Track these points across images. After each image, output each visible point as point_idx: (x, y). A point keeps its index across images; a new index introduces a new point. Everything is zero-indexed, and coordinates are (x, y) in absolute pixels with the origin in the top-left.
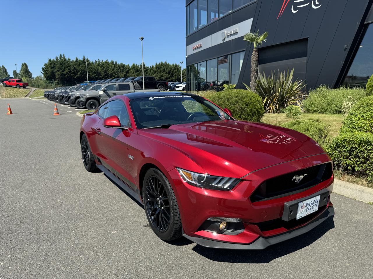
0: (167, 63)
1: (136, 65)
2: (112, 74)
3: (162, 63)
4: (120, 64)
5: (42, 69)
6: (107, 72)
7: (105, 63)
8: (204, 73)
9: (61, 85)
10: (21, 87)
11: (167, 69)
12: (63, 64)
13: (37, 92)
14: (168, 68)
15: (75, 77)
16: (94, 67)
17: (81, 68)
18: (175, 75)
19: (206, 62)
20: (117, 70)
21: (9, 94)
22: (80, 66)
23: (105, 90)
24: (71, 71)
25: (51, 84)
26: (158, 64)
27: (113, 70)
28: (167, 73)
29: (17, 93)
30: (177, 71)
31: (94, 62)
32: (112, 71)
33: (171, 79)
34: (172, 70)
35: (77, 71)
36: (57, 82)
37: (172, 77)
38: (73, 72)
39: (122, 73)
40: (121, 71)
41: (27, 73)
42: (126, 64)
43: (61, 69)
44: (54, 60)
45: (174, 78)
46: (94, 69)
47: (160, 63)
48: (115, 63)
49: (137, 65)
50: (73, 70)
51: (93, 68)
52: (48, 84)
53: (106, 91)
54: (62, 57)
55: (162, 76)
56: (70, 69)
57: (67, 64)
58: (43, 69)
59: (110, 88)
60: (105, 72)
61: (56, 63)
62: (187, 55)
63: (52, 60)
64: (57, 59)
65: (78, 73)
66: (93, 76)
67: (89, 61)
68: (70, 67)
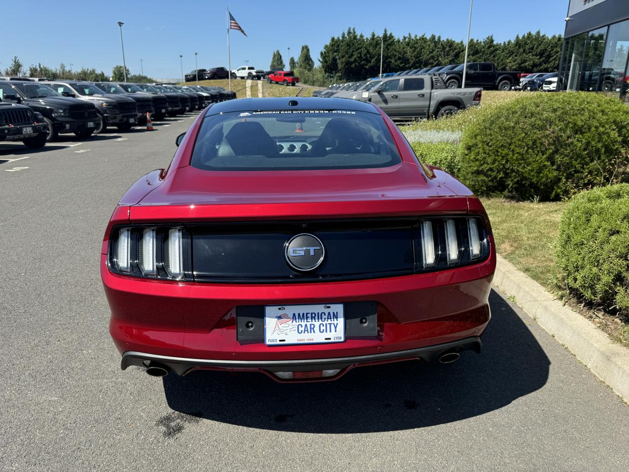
0: (541, 35)
1: (475, 41)
2: (429, 60)
3: (530, 34)
4: (445, 41)
5: (320, 55)
6: (420, 56)
7: (420, 39)
9: (345, 80)
10: (290, 83)
11: (537, 46)
12: (351, 44)
13: (309, 92)
14: (540, 45)
15: (367, 67)
16: (400, 48)
17: (377, 51)
18: (555, 59)
19: (607, 27)
20: (438, 52)
21: (273, 95)
22: (378, 46)
23: (381, 89)
24: (362, 56)
25: (330, 79)
26: (521, 37)
27: (432, 52)
28: (536, 55)
29: (283, 93)
30: (559, 49)
31: (401, 39)
32: (428, 55)
33: (545, 66)
34: (549, 49)
35: (370, 57)
36: (339, 76)
37: (545, 63)
38: (364, 58)
39: (446, 57)
40: (446, 54)
41: (306, 62)
42: (457, 40)
43: (347, 53)
44: (339, 38)
45: (552, 64)
46: (398, 52)
47: (526, 35)
48: (436, 40)
49: (477, 41)
50: (365, 55)
51: (397, 50)
52: (326, 79)
53: (381, 92)
54: (351, 32)
55: (525, 61)
57: (356, 45)
58: (322, 53)
60: (417, 57)
61: (341, 44)
62: (570, 15)
63: (336, 38)
64: (343, 37)
65: (372, 60)
66: (397, 63)
67: (393, 37)
68: (360, 50)
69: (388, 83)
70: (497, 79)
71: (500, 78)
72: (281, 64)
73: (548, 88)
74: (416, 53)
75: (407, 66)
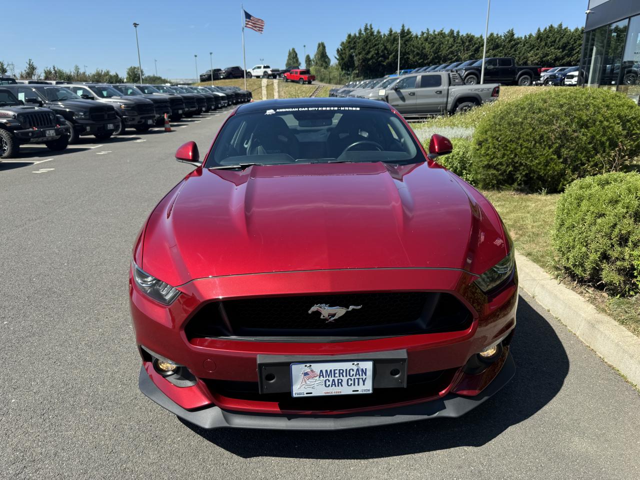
0: (563, 28)
1: (495, 35)
2: (448, 55)
3: (551, 27)
4: (464, 35)
5: (336, 52)
6: (439, 52)
7: (438, 35)
9: (362, 78)
10: (306, 81)
11: (559, 39)
12: (368, 41)
13: (325, 91)
14: (562, 38)
15: (385, 64)
16: (418, 43)
17: (395, 47)
18: (578, 52)
19: (627, 20)
20: (457, 47)
21: (289, 94)
22: (395, 42)
23: (397, 87)
24: (380, 52)
25: (347, 77)
27: (451, 47)
28: (558, 48)
29: (299, 92)
31: (419, 34)
32: (447, 51)
33: (567, 59)
34: (572, 42)
35: (388, 53)
36: (356, 73)
37: (568, 57)
38: (381, 54)
39: (466, 52)
40: (465, 49)
41: (323, 59)
42: (477, 35)
43: (364, 49)
44: (355, 35)
45: (574, 57)
46: (417, 47)
47: (548, 28)
48: (455, 35)
49: (497, 35)
50: (382, 51)
51: (415, 46)
52: (343, 76)
53: (398, 90)
54: (368, 29)
55: (547, 55)
56: (378, 50)
57: (374, 41)
58: (338, 50)
60: (435, 53)
61: (358, 41)
62: (590, 8)
63: (352, 35)
64: (360, 33)
65: (390, 57)
66: (414, 59)
67: (410, 32)
68: (378, 46)
69: (405, 80)
70: (517, 74)
71: (520, 73)
72: (297, 62)
73: (570, 83)
74: (434, 48)
75: (426, 62)
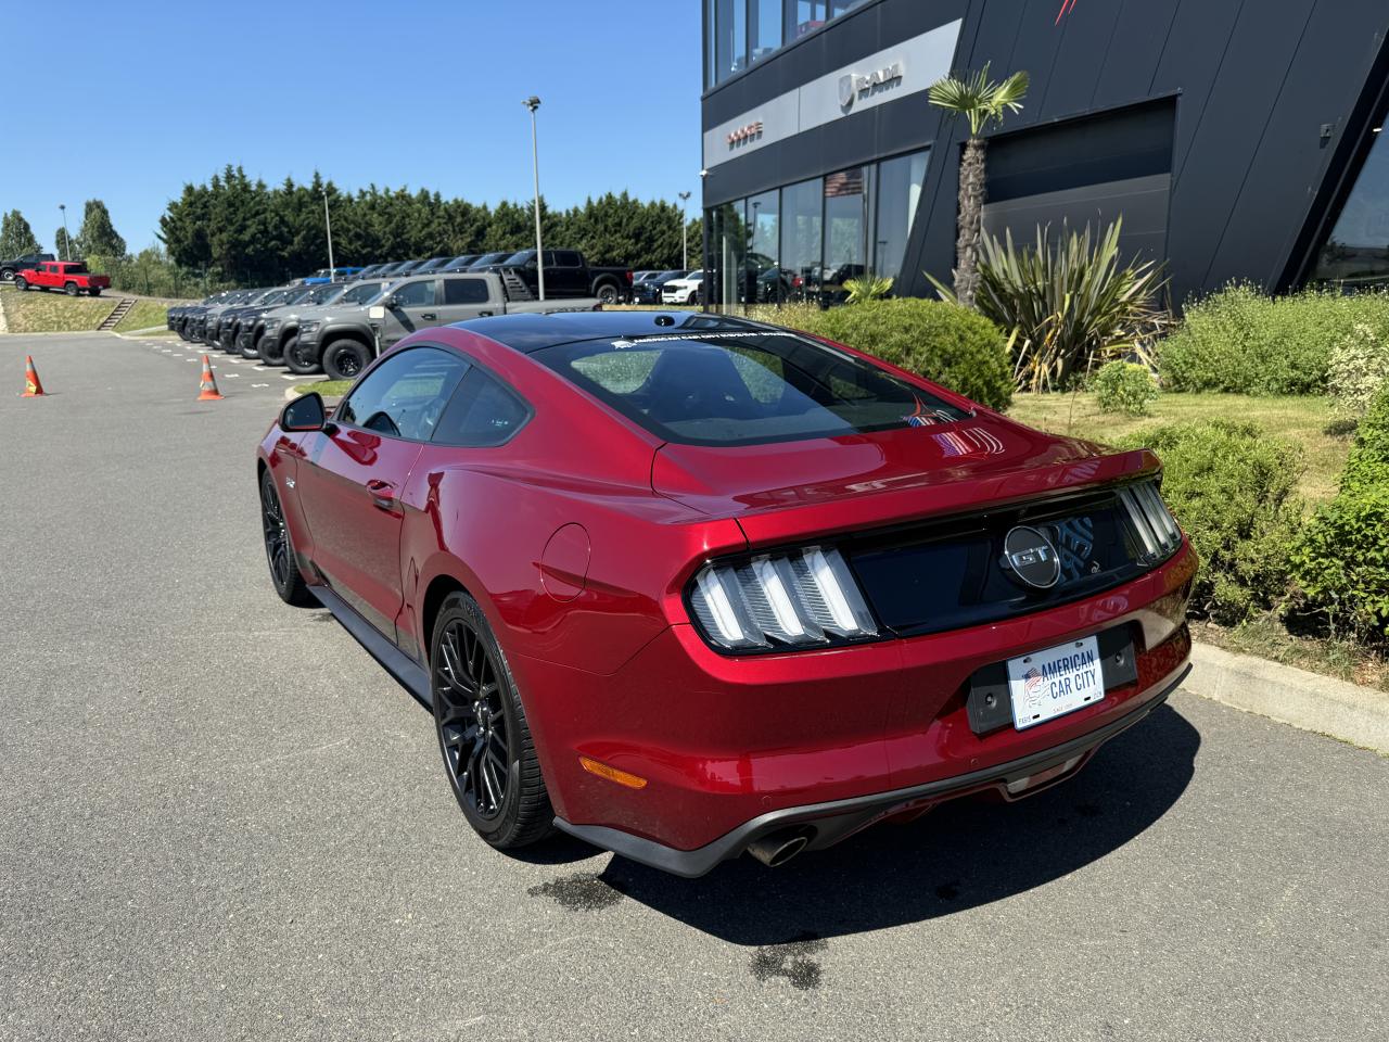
0: (631, 200)
1: (511, 206)
2: (423, 241)
3: (610, 197)
4: (451, 202)
5: (160, 225)
6: (403, 234)
7: (397, 198)
8: (768, 235)
9: (233, 283)
10: (84, 290)
11: (628, 220)
12: (238, 204)
13: (143, 310)
14: (631, 218)
15: (285, 254)
16: (356, 214)
17: (304, 221)
18: (661, 245)
19: (777, 191)
20: (439, 224)
21: (40, 319)
22: (303, 209)
23: (394, 302)
24: (270, 228)
25: (193, 280)
26: (595, 202)
27: (428, 225)
28: (628, 237)
29: (67, 315)
30: (665, 228)
31: (355, 194)
32: (420, 232)
33: (646, 258)
34: (648, 226)
35: (289, 232)
36: (218, 274)
37: (647, 253)
38: (274, 233)
39: (459, 236)
40: (457, 229)
41: (106, 239)
42: (476, 203)
43: (230, 222)
44: (204, 188)
45: (657, 254)
46: (353, 222)
47: (604, 199)
48: (433, 201)
49: (515, 205)
50: (276, 227)
51: (351, 218)
52: (183, 279)
53: (396, 308)
54: (233, 176)
55: (610, 249)
56: (264, 223)
57: (252, 204)
58: (163, 221)
59: (413, 293)
60: (396, 235)
61: (213, 201)
62: (707, 166)
63: (197, 187)
64: (216, 184)
65: (296, 239)
66: (352, 247)
67: (335, 190)
68: (263, 216)
70: (592, 281)
71: (596, 280)
72: (30, 245)
73: (672, 300)
74: (393, 225)
75: (378, 253)
